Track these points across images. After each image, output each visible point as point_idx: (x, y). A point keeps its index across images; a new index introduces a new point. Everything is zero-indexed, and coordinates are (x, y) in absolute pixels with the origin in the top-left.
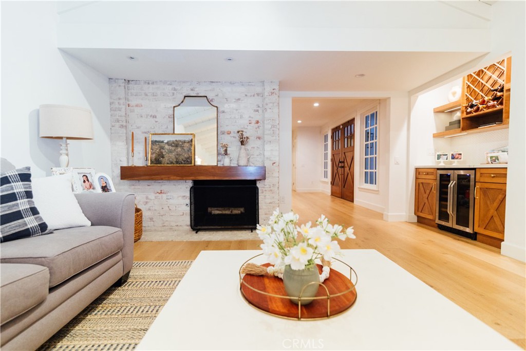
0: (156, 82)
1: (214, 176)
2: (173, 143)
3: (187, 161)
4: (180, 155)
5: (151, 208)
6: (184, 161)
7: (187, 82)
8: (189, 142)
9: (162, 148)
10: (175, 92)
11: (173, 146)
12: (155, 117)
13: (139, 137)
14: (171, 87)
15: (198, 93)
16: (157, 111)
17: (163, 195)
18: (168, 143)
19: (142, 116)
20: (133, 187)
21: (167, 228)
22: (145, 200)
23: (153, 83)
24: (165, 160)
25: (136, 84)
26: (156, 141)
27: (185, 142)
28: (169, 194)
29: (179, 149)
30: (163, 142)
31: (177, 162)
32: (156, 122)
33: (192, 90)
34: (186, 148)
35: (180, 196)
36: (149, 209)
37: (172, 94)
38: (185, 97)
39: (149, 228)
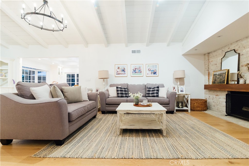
0: (217, 50)
1: (232, 89)
2: (220, 74)
3: (224, 82)
4: (221, 79)
5: (214, 101)
6: (222, 82)
7: (227, 45)
8: (225, 73)
9: (216, 77)
10: (223, 52)
11: (219, 76)
12: (216, 64)
13: (212, 73)
14: (221, 50)
15: (231, 49)
16: (217, 62)
17: (218, 97)
18: (218, 75)
19: (213, 65)
20: (209, 92)
21: (219, 111)
22: (212, 98)
23: (216, 51)
24: (216, 82)
25: (211, 53)
26: (215, 74)
27: (223, 74)
28: (219, 96)
29: (221, 77)
30: (216, 74)
31: (220, 83)
32: (217, 66)
33: (229, 48)
34: (223, 76)
35: (223, 98)
36: (214, 102)
37: (221, 53)
38: (226, 53)
39: (214, 109)
